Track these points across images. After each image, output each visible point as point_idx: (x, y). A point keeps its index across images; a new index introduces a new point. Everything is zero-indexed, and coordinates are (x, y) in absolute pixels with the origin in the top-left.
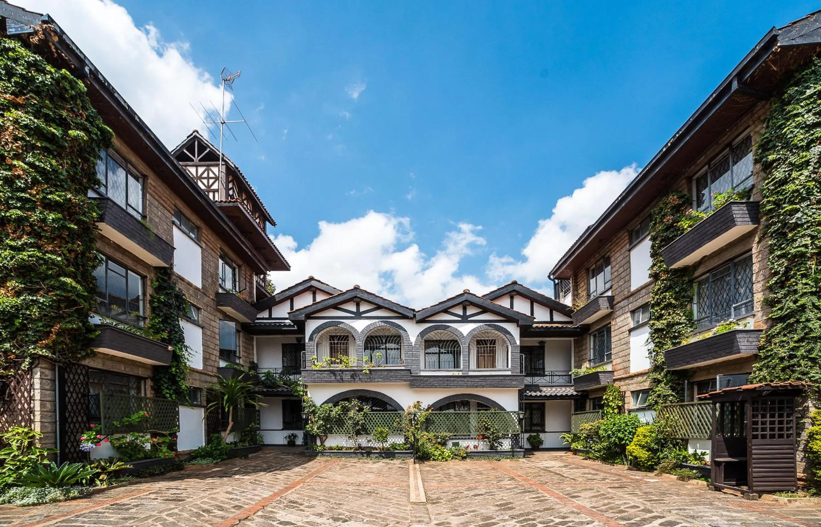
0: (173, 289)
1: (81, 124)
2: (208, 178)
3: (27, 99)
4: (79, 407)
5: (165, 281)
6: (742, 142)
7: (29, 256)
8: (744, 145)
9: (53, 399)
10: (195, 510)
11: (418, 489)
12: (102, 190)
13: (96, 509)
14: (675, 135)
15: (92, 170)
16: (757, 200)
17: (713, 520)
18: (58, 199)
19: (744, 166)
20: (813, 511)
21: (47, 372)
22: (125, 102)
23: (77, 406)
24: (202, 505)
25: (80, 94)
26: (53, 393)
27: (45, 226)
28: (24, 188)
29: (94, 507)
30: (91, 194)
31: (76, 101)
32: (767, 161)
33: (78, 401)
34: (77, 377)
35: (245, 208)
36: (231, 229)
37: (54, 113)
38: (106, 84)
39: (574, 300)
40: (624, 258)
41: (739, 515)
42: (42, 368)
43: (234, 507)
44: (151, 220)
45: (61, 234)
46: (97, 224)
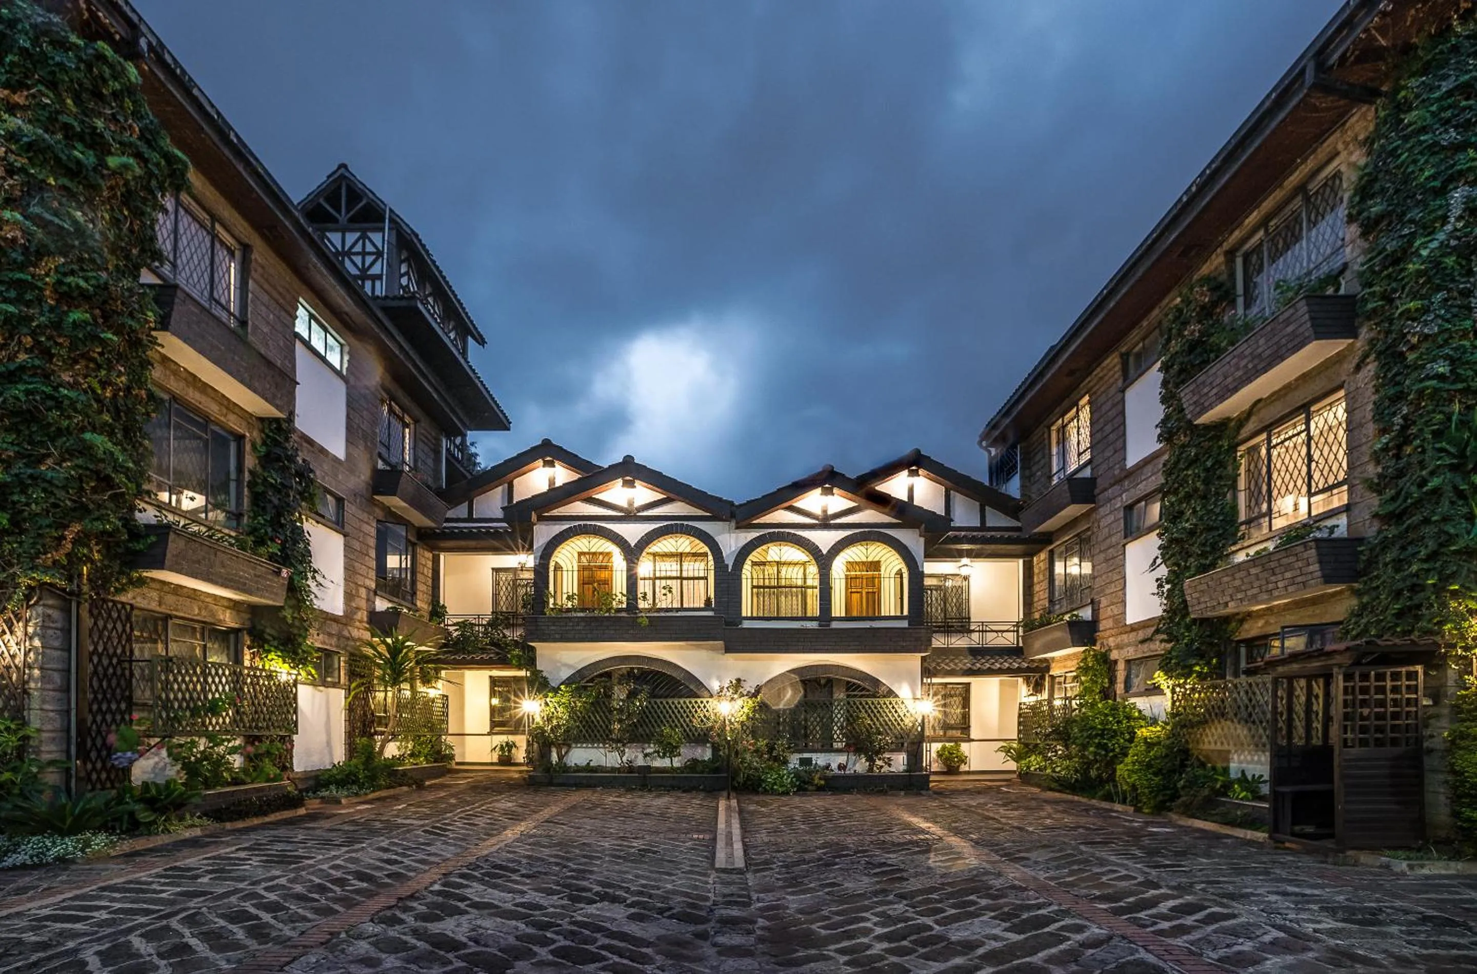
0: (292, 459)
1: (131, 144)
2: (364, 254)
3: (34, 96)
4: (114, 682)
5: (277, 443)
6: (1325, 184)
7: (28, 393)
8: (1328, 190)
9: (66, 667)
10: (318, 881)
11: (732, 845)
12: (166, 269)
13: (137, 875)
14: (1204, 171)
15: (149, 232)
16: (1352, 291)
17: (1269, 902)
18: (82, 283)
19: (1329, 230)
20: (1454, 886)
21: (55, 614)
22: (213, 106)
23: (109, 681)
24: (331, 871)
25: (130, 90)
26: (65, 654)
27: (60, 336)
28: (22, 262)
29: (134, 872)
30: (147, 277)
31: (122, 101)
32: (1369, 218)
33: (111, 670)
34: (110, 626)
35: (429, 311)
36: (401, 347)
37: (82, 122)
38: (178, 71)
39: (1023, 487)
40: (1114, 406)
41: (1316, 892)
42: (44, 605)
43: (388, 876)
44: (255, 327)
45: (88, 352)
46: (154, 333)
